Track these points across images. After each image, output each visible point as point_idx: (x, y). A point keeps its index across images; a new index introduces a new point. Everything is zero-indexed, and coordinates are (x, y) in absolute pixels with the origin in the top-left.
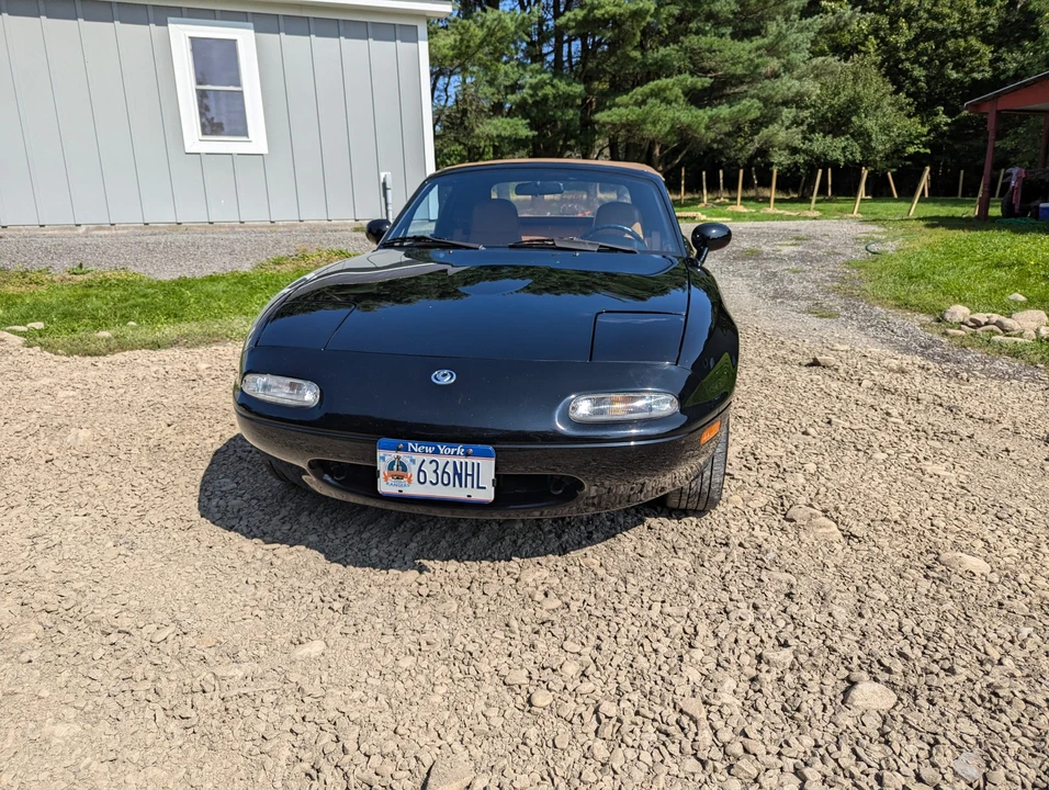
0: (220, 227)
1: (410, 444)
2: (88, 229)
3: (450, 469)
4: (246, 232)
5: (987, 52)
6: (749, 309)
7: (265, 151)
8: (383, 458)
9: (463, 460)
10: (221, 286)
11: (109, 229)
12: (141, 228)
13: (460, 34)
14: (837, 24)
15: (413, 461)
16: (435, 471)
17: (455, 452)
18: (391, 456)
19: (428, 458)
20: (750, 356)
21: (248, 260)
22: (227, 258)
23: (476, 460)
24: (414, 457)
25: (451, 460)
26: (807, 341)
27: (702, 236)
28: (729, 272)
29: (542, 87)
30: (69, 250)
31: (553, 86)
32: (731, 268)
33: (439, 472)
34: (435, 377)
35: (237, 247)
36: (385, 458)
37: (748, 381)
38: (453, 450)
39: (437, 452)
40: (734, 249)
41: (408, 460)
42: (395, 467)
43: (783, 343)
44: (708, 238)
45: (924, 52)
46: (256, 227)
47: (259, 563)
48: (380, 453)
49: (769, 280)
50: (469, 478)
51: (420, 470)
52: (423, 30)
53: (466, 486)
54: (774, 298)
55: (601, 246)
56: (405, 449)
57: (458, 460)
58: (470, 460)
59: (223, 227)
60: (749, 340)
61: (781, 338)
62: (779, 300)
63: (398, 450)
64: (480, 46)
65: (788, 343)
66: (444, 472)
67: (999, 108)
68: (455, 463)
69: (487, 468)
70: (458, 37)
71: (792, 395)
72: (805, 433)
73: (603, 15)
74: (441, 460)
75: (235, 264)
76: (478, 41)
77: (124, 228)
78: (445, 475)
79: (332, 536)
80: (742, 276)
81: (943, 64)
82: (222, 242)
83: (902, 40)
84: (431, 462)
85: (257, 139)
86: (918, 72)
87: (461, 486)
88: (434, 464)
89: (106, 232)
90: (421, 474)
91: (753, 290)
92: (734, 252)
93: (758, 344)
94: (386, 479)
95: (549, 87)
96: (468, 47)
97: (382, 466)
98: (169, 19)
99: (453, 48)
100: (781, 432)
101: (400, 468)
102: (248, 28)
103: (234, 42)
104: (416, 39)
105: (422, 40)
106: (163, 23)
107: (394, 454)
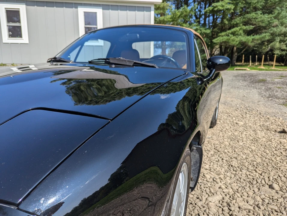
6: (256, 101)
20: (250, 124)
26: (281, 118)
27: (213, 63)
28: (252, 87)
32: (253, 85)
37: (245, 139)
40: (256, 79)
43: (268, 118)
44: (216, 64)
49: (267, 90)
52: (153, 8)
54: (268, 97)
55: (135, 63)
60: (252, 116)
61: (268, 116)
62: (270, 99)
64: (179, 18)
65: (271, 118)
70: (172, 15)
71: (268, 152)
72: (271, 187)
80: (256, 88)
91: (260, 94)
92: (256, 80)
93: (256, 118)
96: (175, 18)
98: (78, 6)
99: (171, 18)
100: (255, 182)
102: (100, 8)
103: (96, 13)
104: (150, 11)
105: (153, 11)
106: (77, 8)
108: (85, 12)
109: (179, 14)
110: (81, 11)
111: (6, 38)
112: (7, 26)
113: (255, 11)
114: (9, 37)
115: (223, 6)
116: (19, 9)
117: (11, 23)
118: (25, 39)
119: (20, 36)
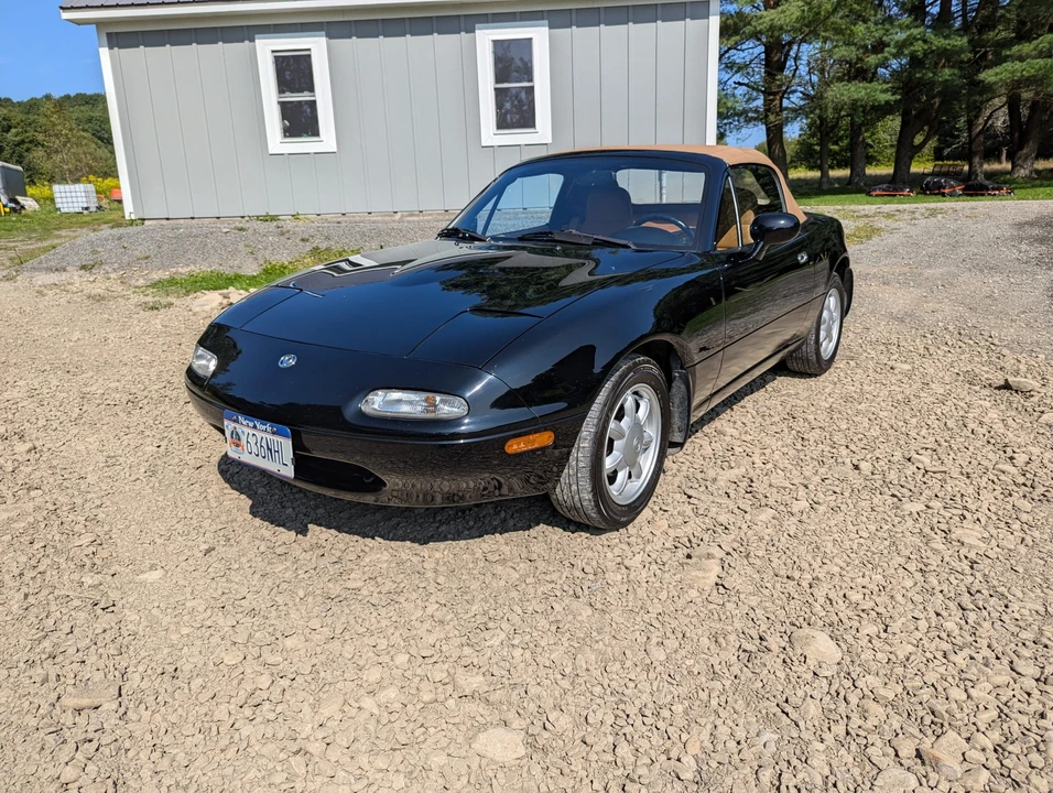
1: (240, 417)
2: (402, 216)
3: (264, 444)
7: (549, 140)
9: (272, 437)
11: (418, 215)
12: (441, 214)
15: (243, 433)
16: (256, 444)
18: (231, 425)
19: (251, 432)
23: (280, 439)
24: (243, 429)
25: (264, 435)
29: (911, 44)
30: (379, 234)
31: (925, 41)
33: (259, 445)
34: (282, 361)
36: (228, 426)
38: (265, 427)
39: (255, 427)
42: (234, 435)
48: (226, 422)
50: (277, 454)
51: (248, 441)
52: (714, 6)
53: (275, 461)
55: (596, 239)
56: (238, 421)
57: (268, 437)
58: (276, 438)
63: (234, 421)
69: (286, 446)
74: (259, 435)
77: (431, 215)
78: (262, 449)
84: (253, 436)
85: (543, 130)
87: (272, 460)
89: (416, 218)
90: (249, 445)
94: (230, 444)
95: (920, 42)
97: (228, 434)
98: (477, 25)
99: (801, 18)
101: (237, 437)
102: (543, 25)
103: (530, 40)
104: (706, 16)
105: (715, 14)
106: (471, 30)
107: (233, 425)
108: (494, 41)
110: (485, 39)
111: (276, 141)
112: (279, 102)
114: (285, 136)
116: (309, 50)
117: (288, 94)
118: (327, 139)
119: (315, 133)
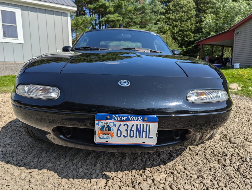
0: (8, 63)
1: (114, 116)
3: (134, 129)
4: (16, 65)
5: (192, 35)
7: (23, 42)
8: (98, 124)
9: (142, 124)
10: (8, 78)
13: (76, 21)
14: (162, 27)
15: (115, 125)
16: (126, 130)
17: (138, 119)
18: (102, 122)
19: (122, 123)
21: (17, 72)
22: (10, 71)
23: (148, 124)
24: (115, 123)
25: (135, 123)
33: (129, 130)
34: (120, 83)
35: (13, 68)
36: (99, 124)
38: (136, 118)
39: (128, 120)
41: (112, 124)
42: (105, 129)
45: (180, 34)
46: (19, 63)
47: (23, 182)
48: (96, 122)
50: (144, 133)
51: (118, 130)
52: (69, 14)
53: (142, 137)
56: (111, 119)
57: (139, 124)
58: (145, 124)
59: (9, 63)
63: (107, 119)
64: (81, 24)
66: (131, 130)
67: (203, 43)
68: (137, 125)
69: (154, 127)
73: (111, 20)
74: (130, 124)
75: (13, 73)
76: (80, 23)
78: (132, 132)
79: (59, 163)
81: (184, 37)
82: (8, 67)
83: (175, 32)
84: (124, 125)
85: (20, 39)
86: (179, 38)
87: (140, 137)
88: (126, 126)
90: (119, 132)
94: (99, 135)
96: (78, 24)
97: (97, 129)
101: (107, 129)
102: (19, 9)
103: (15, 12)
104: (67, 16)
105: (69, 16)
107: (104, 122)
109: (81, 21)
113: (136, 25)
115: (114, 18)
